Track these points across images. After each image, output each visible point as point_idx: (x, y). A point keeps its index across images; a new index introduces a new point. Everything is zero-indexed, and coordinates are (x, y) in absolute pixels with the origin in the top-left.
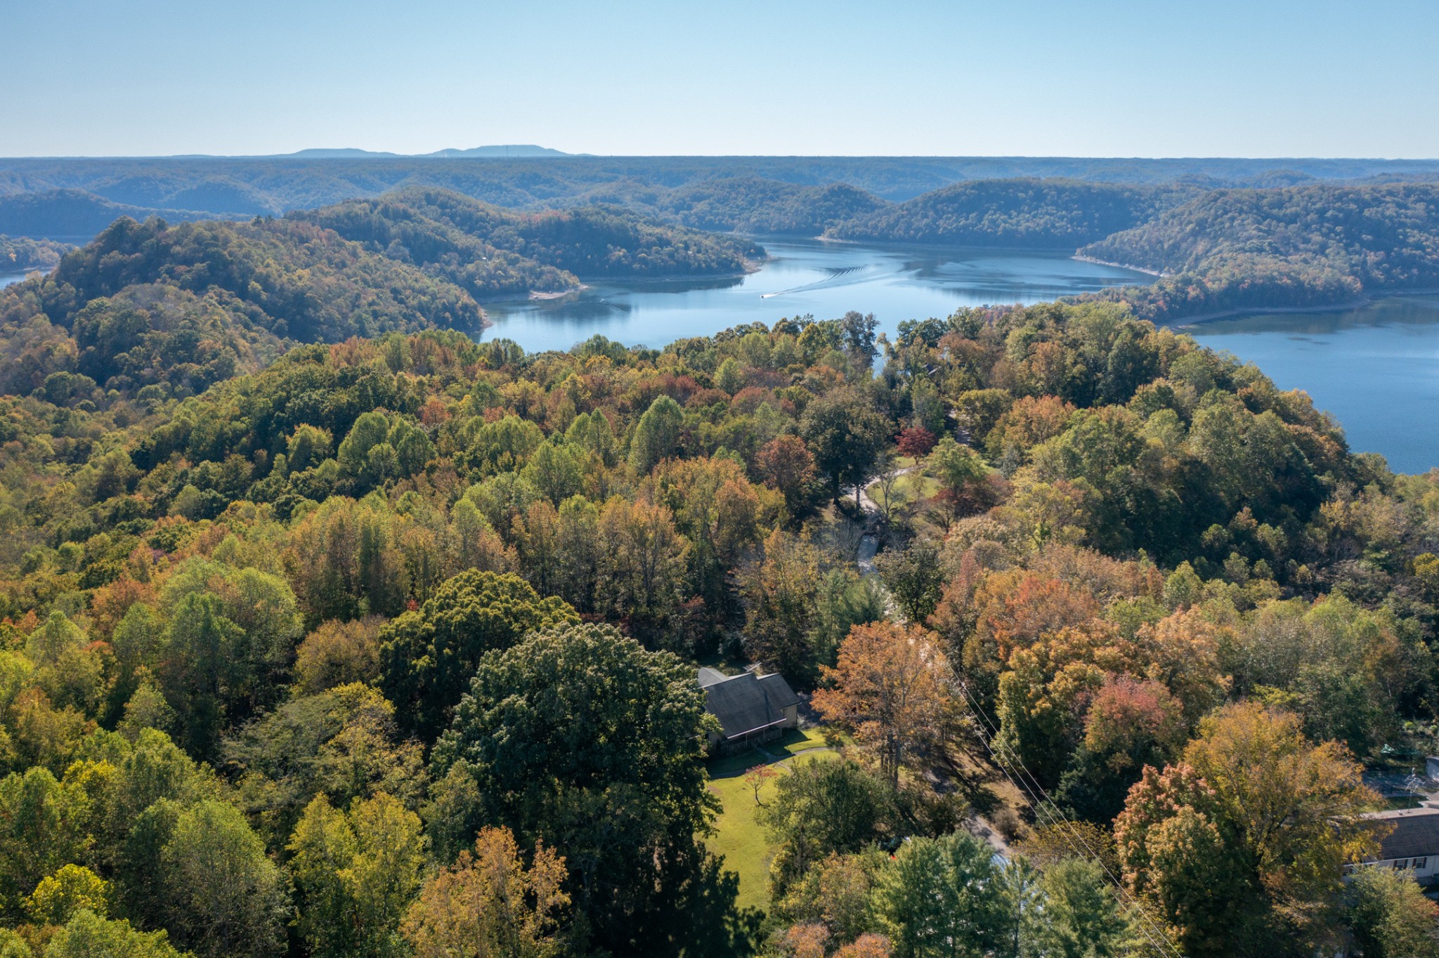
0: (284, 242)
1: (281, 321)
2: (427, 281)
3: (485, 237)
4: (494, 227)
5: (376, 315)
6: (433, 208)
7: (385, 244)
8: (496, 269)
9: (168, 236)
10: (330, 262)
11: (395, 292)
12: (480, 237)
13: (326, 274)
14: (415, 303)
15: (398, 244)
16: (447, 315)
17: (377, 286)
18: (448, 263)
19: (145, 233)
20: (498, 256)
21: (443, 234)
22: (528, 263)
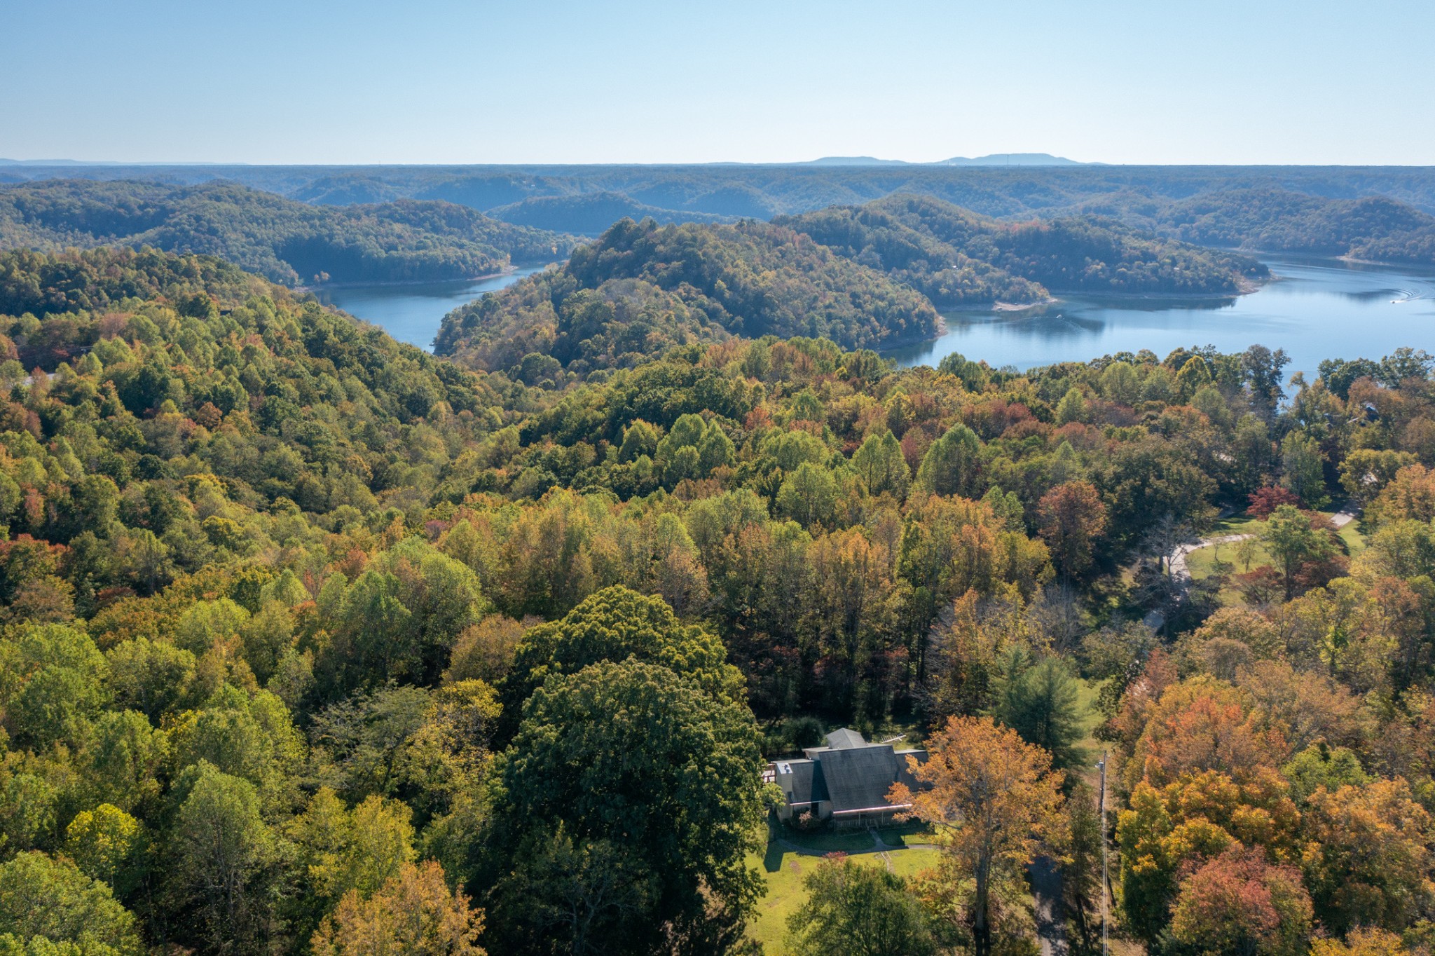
0: (758, 244)
1: (739, 318)
2: (889, 287)
3: (960, 245)
4: (971, 236)
5: (829, 318)
6: (914, 215)
7: (859, 249)
8: (964, 278)
9: (656, 236)
10: (799, 265)
11: (854, 296)
12: (955, 245)
13: (790, 276)
14: (869, 307)
15: (871, 250)
16: (902, 321)
17: (838, 290)
18: (916, 270)
19: (638, 233)
20: (969, 265)
21: (916, 241)
22: (998, 273)
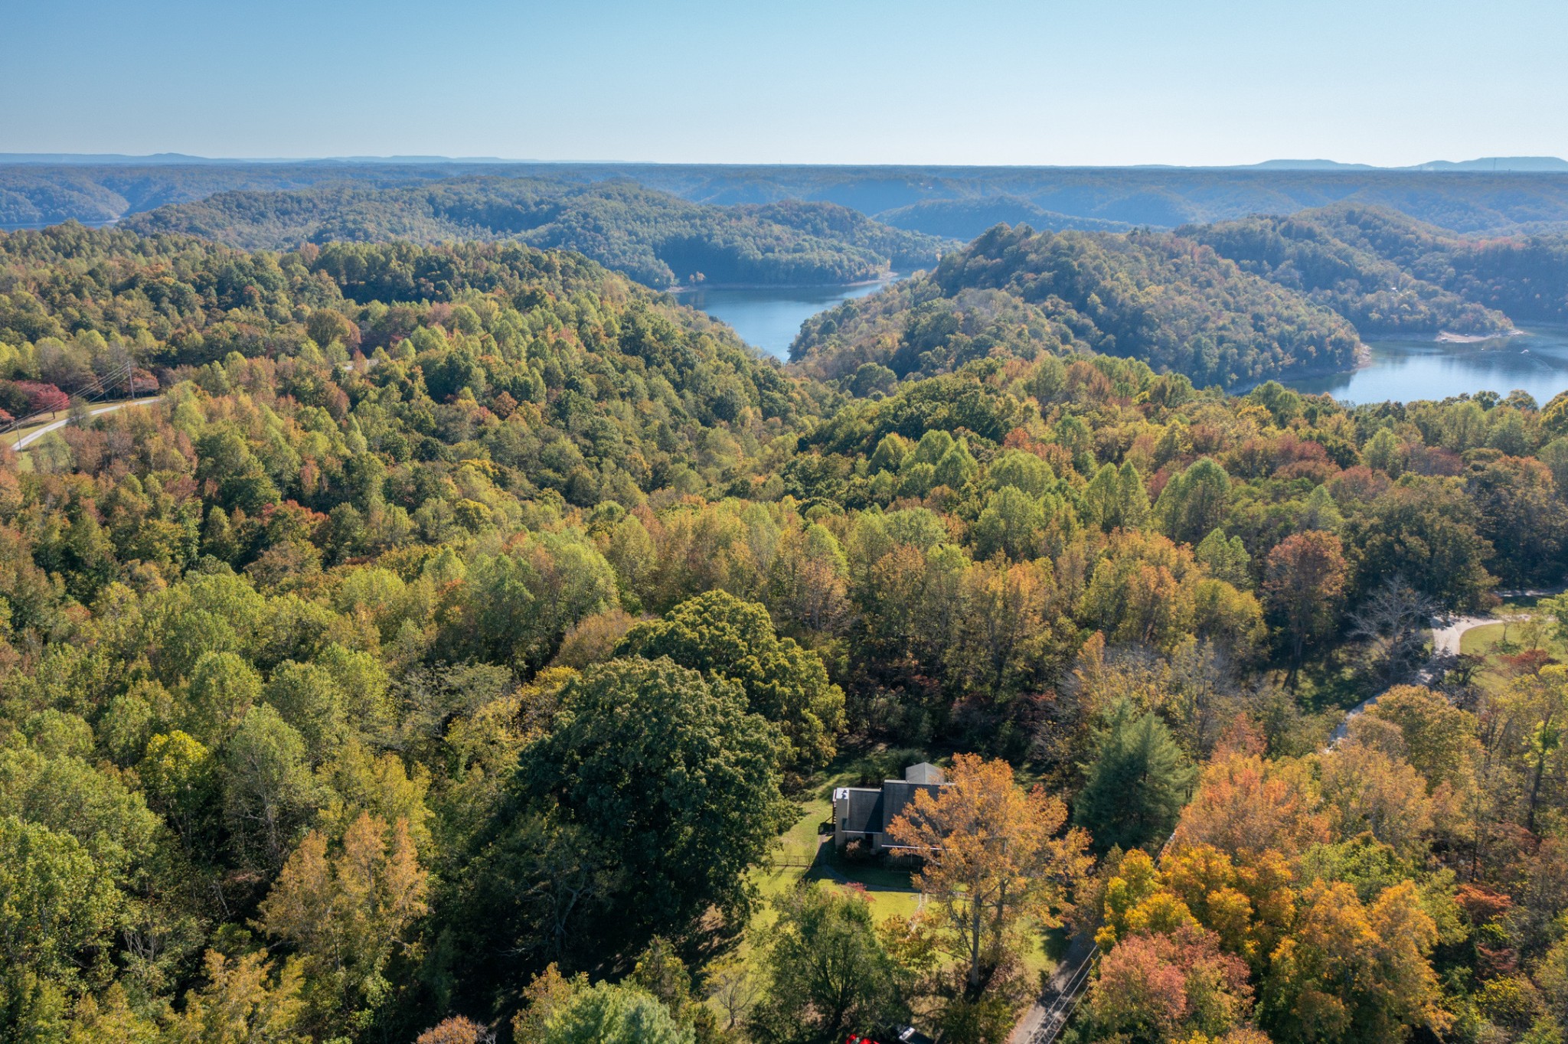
0: (1148, 256)
1: (1111, 337)
2: (1302, 310)
3: (1406, 264)
4: (1421, 253)
5: (1221, 341)
6: (1352, 227)
7: (1275, 265)
8: (1403, 301)
9: (1029, 244)
10: (1194, 280)
11: (1257, 317)
12: (1399, 264)
13: (1180, 293)
14: (1273, 331)
15: (1288, 266)
16: (1312, 349)
17: (1238, 310)
18: (1342, 291)
19: (1011, 239)
20: (1413, 288)
21: (1347, 258)
22: (1449, 298)
